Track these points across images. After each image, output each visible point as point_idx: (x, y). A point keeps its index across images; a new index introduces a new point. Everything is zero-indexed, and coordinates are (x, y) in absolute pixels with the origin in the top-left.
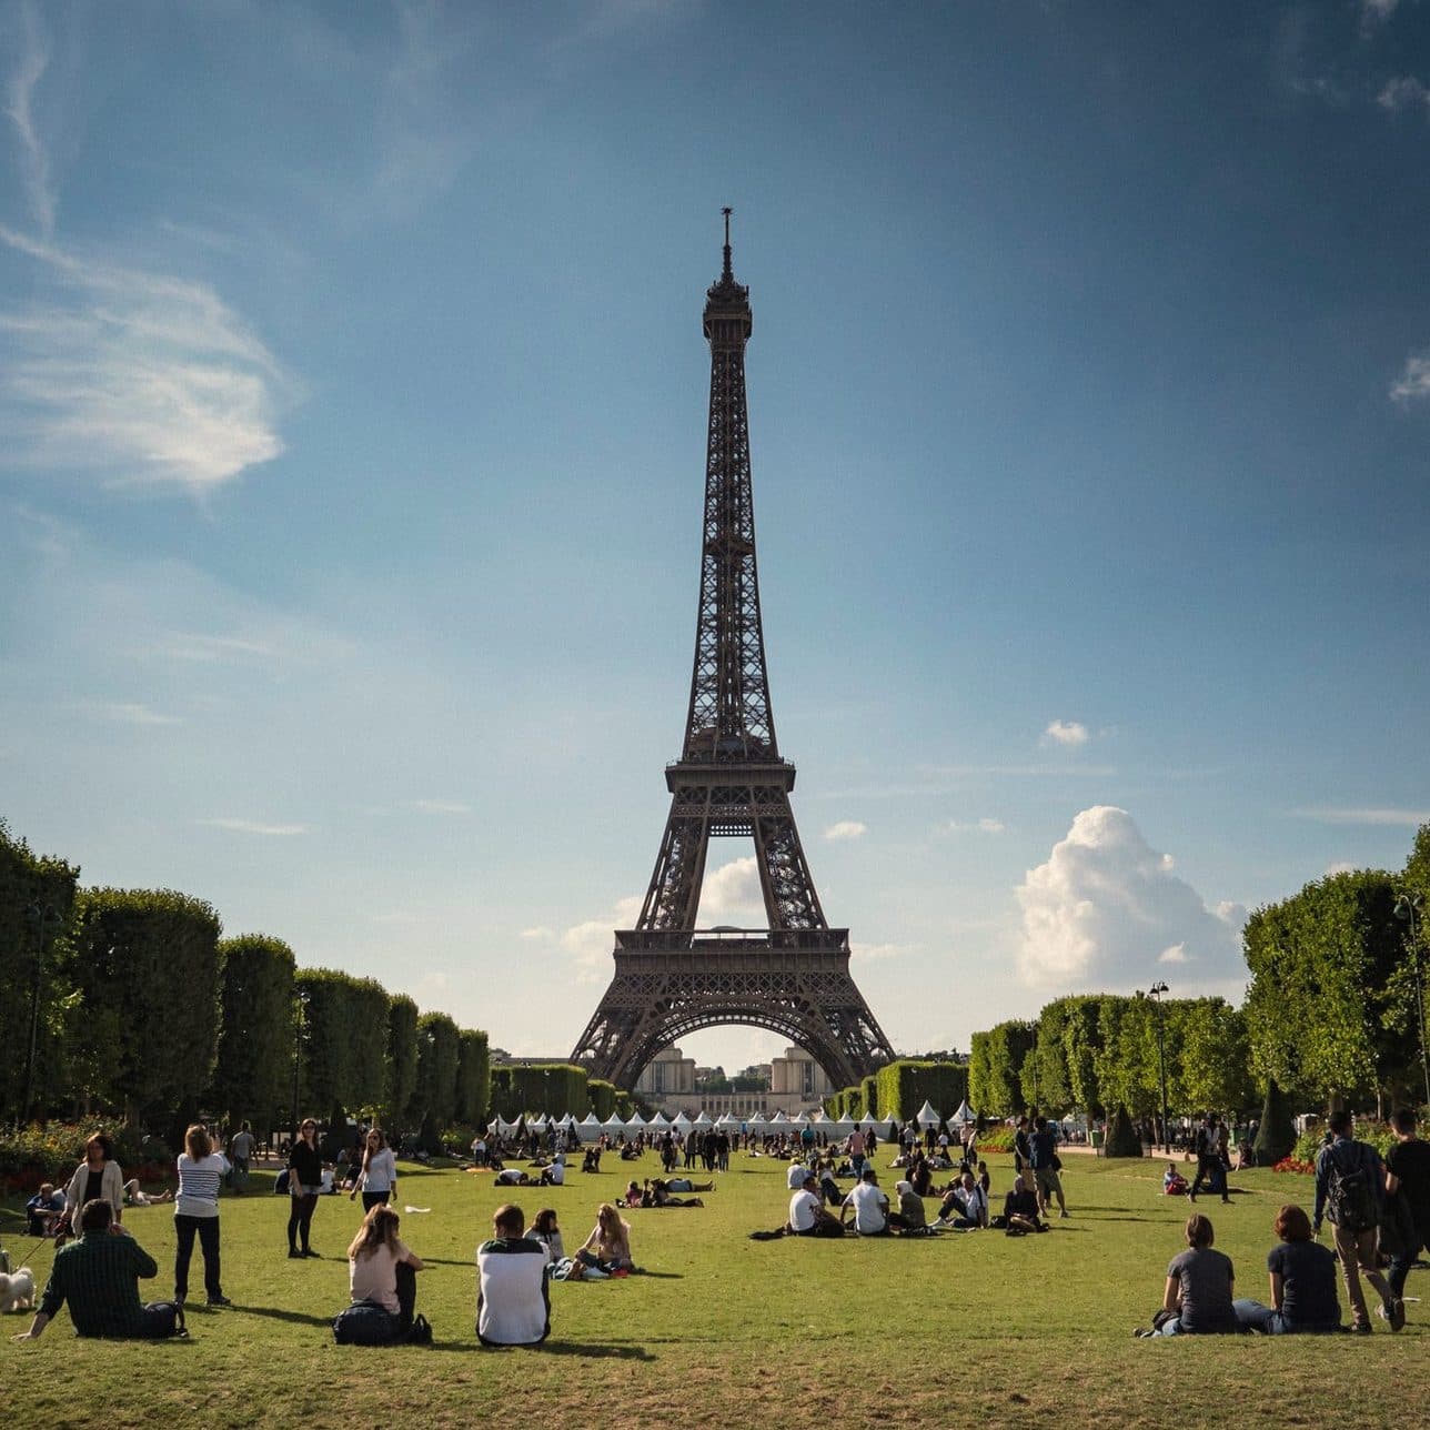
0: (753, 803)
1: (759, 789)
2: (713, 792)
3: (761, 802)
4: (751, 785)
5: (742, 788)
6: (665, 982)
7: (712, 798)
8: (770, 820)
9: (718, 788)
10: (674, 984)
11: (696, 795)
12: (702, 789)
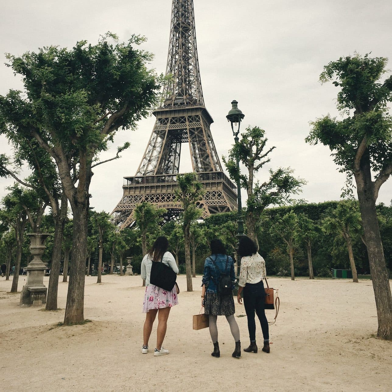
0: (187, 123)
1: (190, 117)
2: (171, 119)
3: (191, 122)
4: (186, 115)
5: (183, 117)
6: (144, 198)
7: (170, 122)
8: (193, 129)
9: (173, 118)
10: (147, 199)
11: (164, 121)
12: (166, 119)
